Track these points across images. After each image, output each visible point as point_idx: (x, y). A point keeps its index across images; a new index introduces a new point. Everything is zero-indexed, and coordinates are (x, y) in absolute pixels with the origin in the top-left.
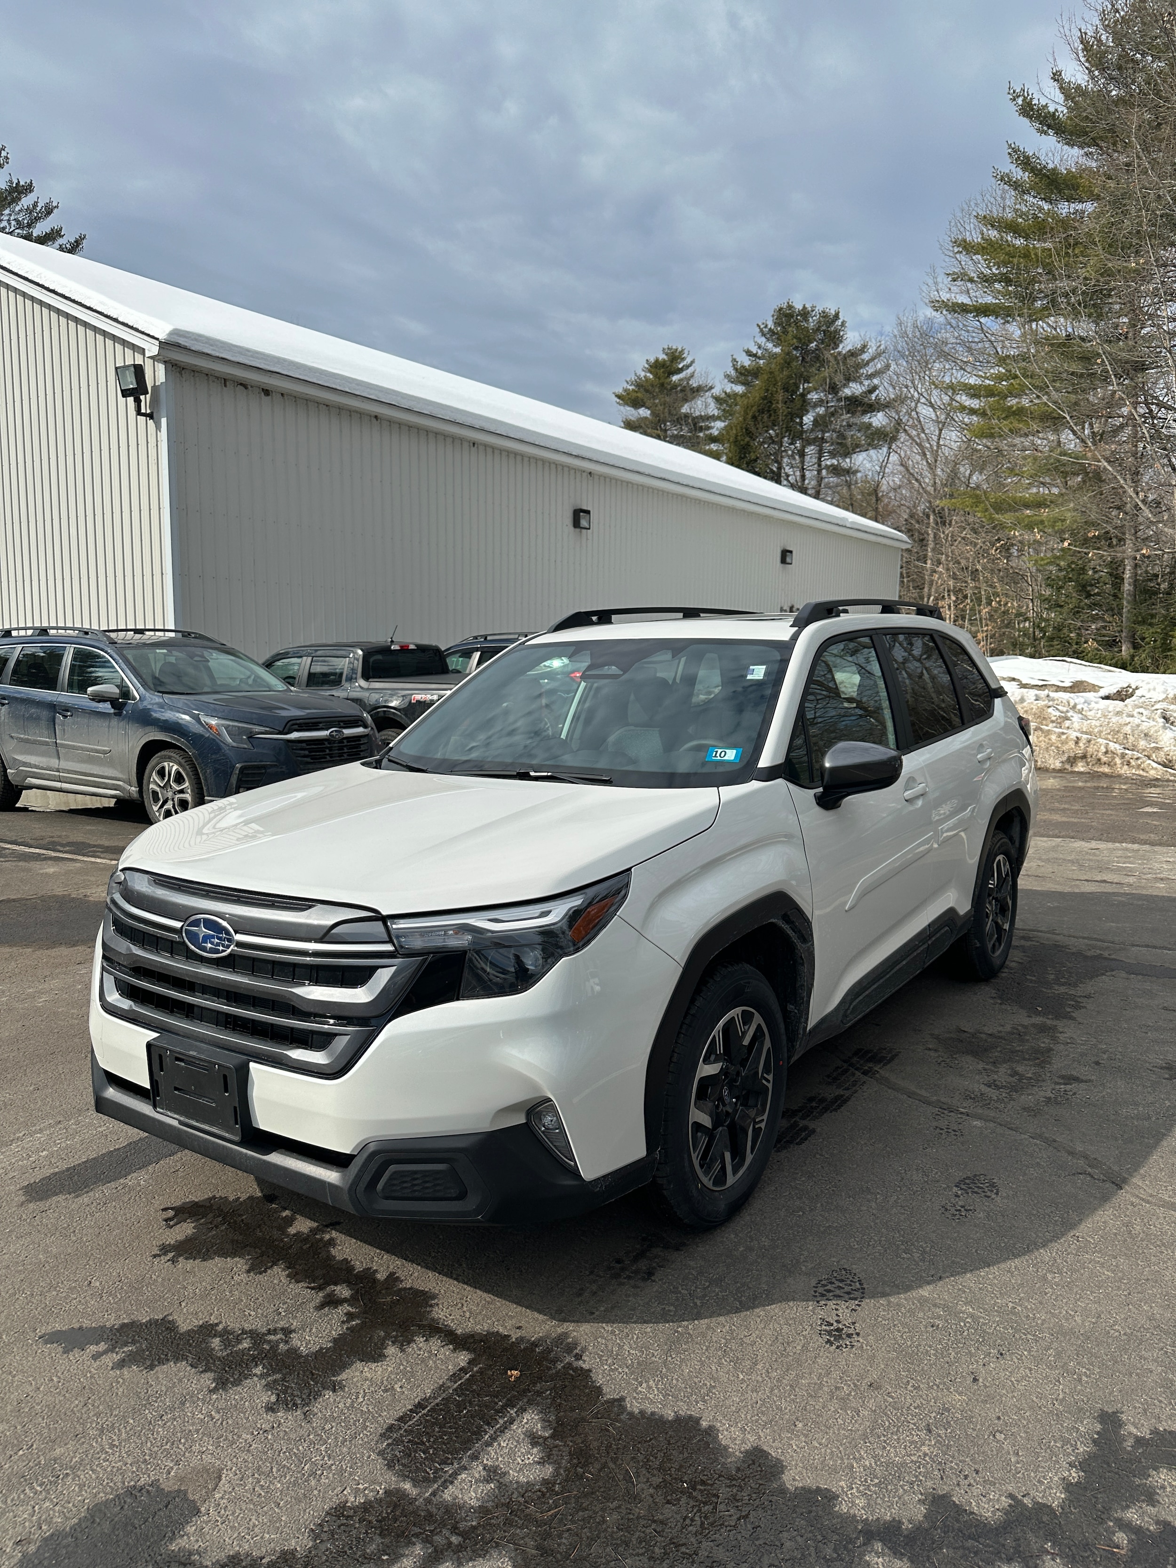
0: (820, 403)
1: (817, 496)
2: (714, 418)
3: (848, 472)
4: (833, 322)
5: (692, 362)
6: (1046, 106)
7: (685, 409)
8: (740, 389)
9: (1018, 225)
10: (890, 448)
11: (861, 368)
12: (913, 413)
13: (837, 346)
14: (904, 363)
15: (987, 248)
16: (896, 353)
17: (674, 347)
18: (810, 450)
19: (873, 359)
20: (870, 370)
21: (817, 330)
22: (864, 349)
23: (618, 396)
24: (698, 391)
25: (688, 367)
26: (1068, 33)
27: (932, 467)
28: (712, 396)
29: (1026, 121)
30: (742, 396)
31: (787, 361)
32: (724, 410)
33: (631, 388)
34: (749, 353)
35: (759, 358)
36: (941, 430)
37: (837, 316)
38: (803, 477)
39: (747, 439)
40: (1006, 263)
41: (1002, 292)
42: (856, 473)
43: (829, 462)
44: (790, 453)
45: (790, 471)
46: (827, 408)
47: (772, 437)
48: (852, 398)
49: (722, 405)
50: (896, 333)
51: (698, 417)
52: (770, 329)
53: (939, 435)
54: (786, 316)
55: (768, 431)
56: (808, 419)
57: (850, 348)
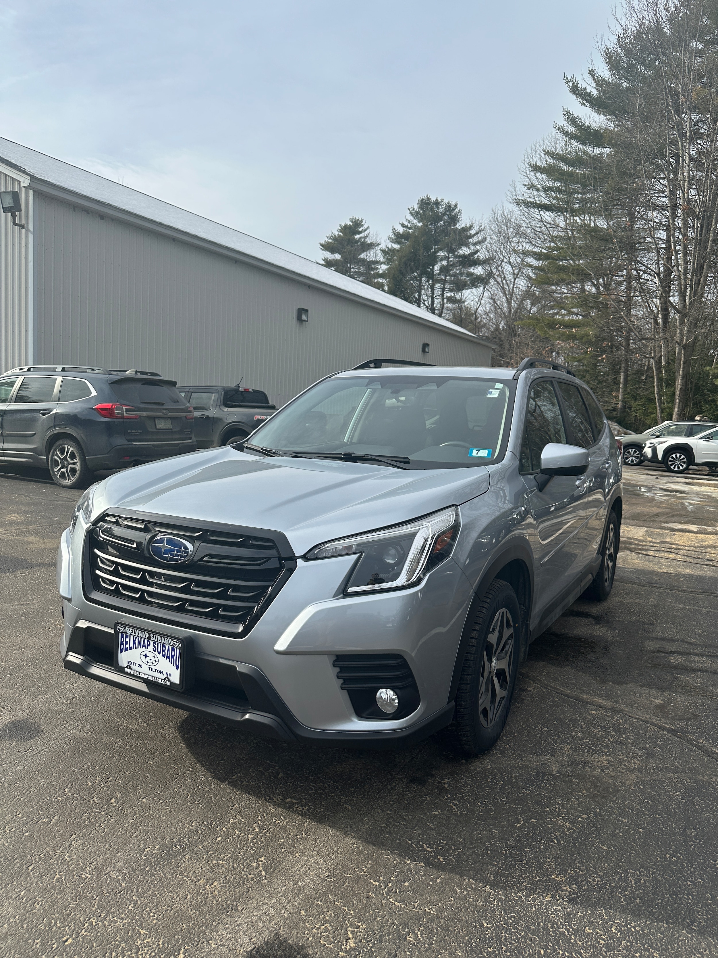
0: (445, 258)
1: (440, 315)
2: (382, 263)
3: (461, 301)
4: (454, 209)
5: (368, 228)
6: (585, 89)
7: (362, 256)
8: (396, 246)
9: (567, 158)
10: (484, 288)
11: (470, 238)
12: (500, 268)
13: (455, 225)
14: (495, 238)
15: (548, 171)
16: (491, 231)
17: (357, 218)
18: (438, 286)
19: (477, 233)
20: (475, 239)
21: (445, 214)
22: (471, 227)
23: (322, 245)
24: (371, 246)
25: (365, 230)
26: (600, 46)
27: (509, 302)
28: (380, 250)
29: (573, 97)
30: (398, 251)
31: (425, 231)
32: (387, 259)
33: (330, 241)
34: (403, 225)
35: (409, 228)
36: (515, 280)
37: (456, 206)
38: (433, 302)
39: (401, 277)
40: (559, 180)
41: (556, 198)
42: (464, 302)
43: (449, 295)
44: (426, 287)
45: (426, 298)
46: (448, 262)
47: (415, 277)
48: (464, 256)
49: (386, 255)
50: (491, 219)
51: (370, 261)
52: (416, 211)
53: (514, 282)
54: (425, 204)
55: (413, 273)
56: (437, 268)
57: (463, 226)
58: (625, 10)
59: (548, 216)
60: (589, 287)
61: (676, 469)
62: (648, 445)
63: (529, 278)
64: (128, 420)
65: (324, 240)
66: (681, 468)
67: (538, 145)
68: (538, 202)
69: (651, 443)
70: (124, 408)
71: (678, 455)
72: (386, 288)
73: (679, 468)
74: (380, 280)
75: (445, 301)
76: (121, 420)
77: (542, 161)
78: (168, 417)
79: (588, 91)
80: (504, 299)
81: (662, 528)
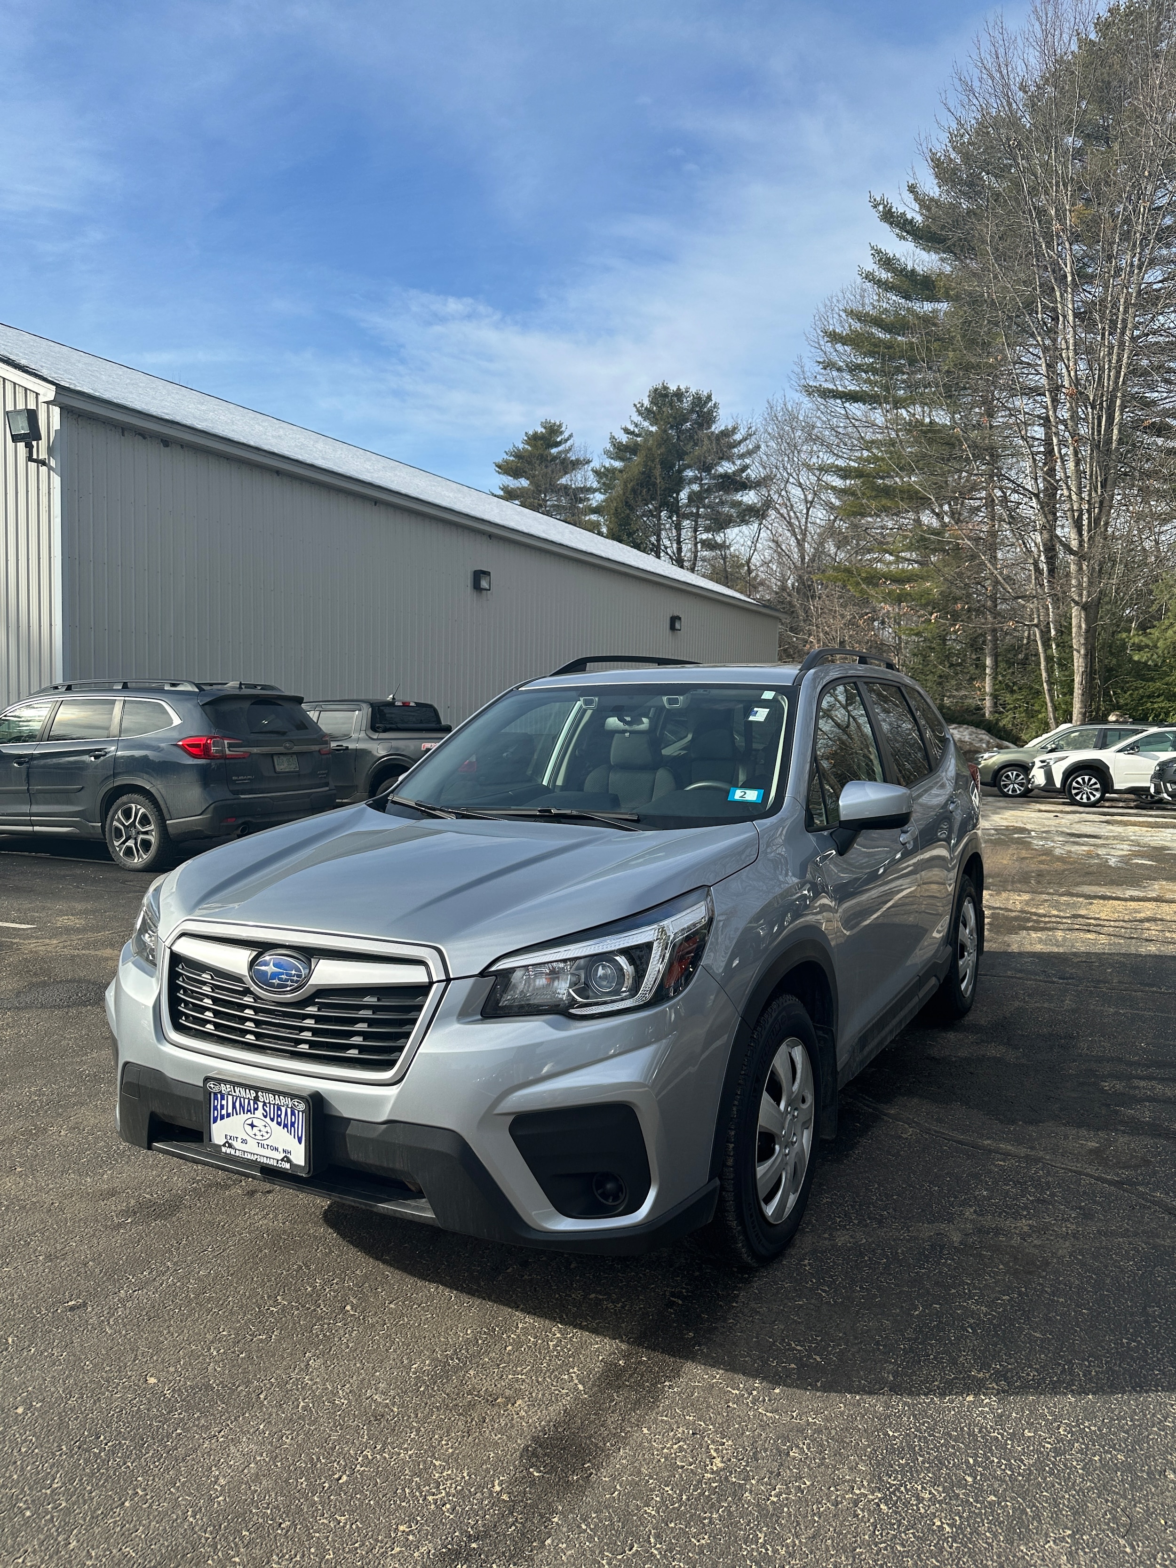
0: (695, 479)
1: (692, 570)
2: (595, 491)
3: (723, 546)
4: (706, 403)
5: (571, 436)
6: (904, 214)
7: (563, 481)
8: (618, 464)
9: (882, 320)
10: (760, 524)
11: (734, 447)
12: (783, 493)
13: (710, 427)
14: (774, 445)
15: (853, 340)
16: (766, 435)
17: (553, 421)
18: (686, 523)
19: (744, 439)
20: (742, 449)
21: (692, 411)
22: (734, 430)
23: (499, 467)
24: (576, 464)
25: (566, 440)
27: (800, 544)
28: (592, 470)
29: (886, 226)
30: (621, 471)
31: (663, 439)
32: (604, 484)
33: (512, 458)
34: (627, 431)
35: (638, 436)
36: (808, 509)
37: (709, 398)
38: (680, 550)
39: (628, 511)
40: (871, 354)
41: (868, 381)
42: (728, 547)
43: (704, 536)
44: (668, 526)
45: (668, 543)
46: (701, 485)
47: (650, 511)
48: (725, 476)
49: (601, 478)
50: (766, 416)
51: (577, 488)
52: (646, 408)
53: (807, 513)
54: (661, 396)
55: (647, 505)
56: (683, 495)
57: (723, 428)
58: (959, 96)
59: (857, 409)
60: (928, 519)
61: (1085, 800)
62: (1038, 764)
63: (831, 507)
64: (232, 761)
65: (501, 458)
66: (1092, 798)
67: (834, 300)
68: (840, 389)
69: (1042, 762)
70: (226, 742)
71: (1087, 778)
72: (604, 530)
73: (1088, 798)
74: (594, 517)
75: (699, 546)
76: (222, 761)
77: (843, 326)
78: (293, 753)
79: (909, 217)
80: (793, 541)
81: (1072, 895)
